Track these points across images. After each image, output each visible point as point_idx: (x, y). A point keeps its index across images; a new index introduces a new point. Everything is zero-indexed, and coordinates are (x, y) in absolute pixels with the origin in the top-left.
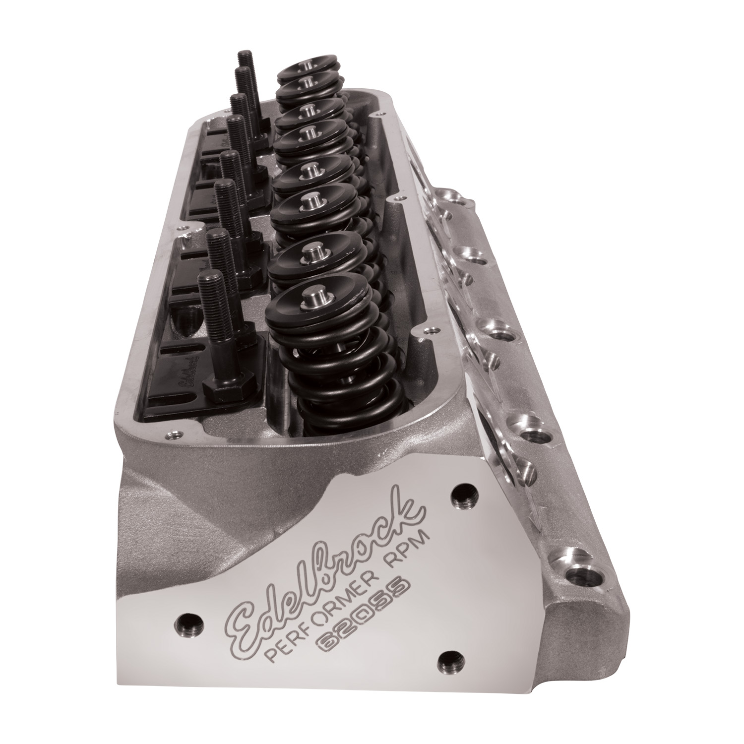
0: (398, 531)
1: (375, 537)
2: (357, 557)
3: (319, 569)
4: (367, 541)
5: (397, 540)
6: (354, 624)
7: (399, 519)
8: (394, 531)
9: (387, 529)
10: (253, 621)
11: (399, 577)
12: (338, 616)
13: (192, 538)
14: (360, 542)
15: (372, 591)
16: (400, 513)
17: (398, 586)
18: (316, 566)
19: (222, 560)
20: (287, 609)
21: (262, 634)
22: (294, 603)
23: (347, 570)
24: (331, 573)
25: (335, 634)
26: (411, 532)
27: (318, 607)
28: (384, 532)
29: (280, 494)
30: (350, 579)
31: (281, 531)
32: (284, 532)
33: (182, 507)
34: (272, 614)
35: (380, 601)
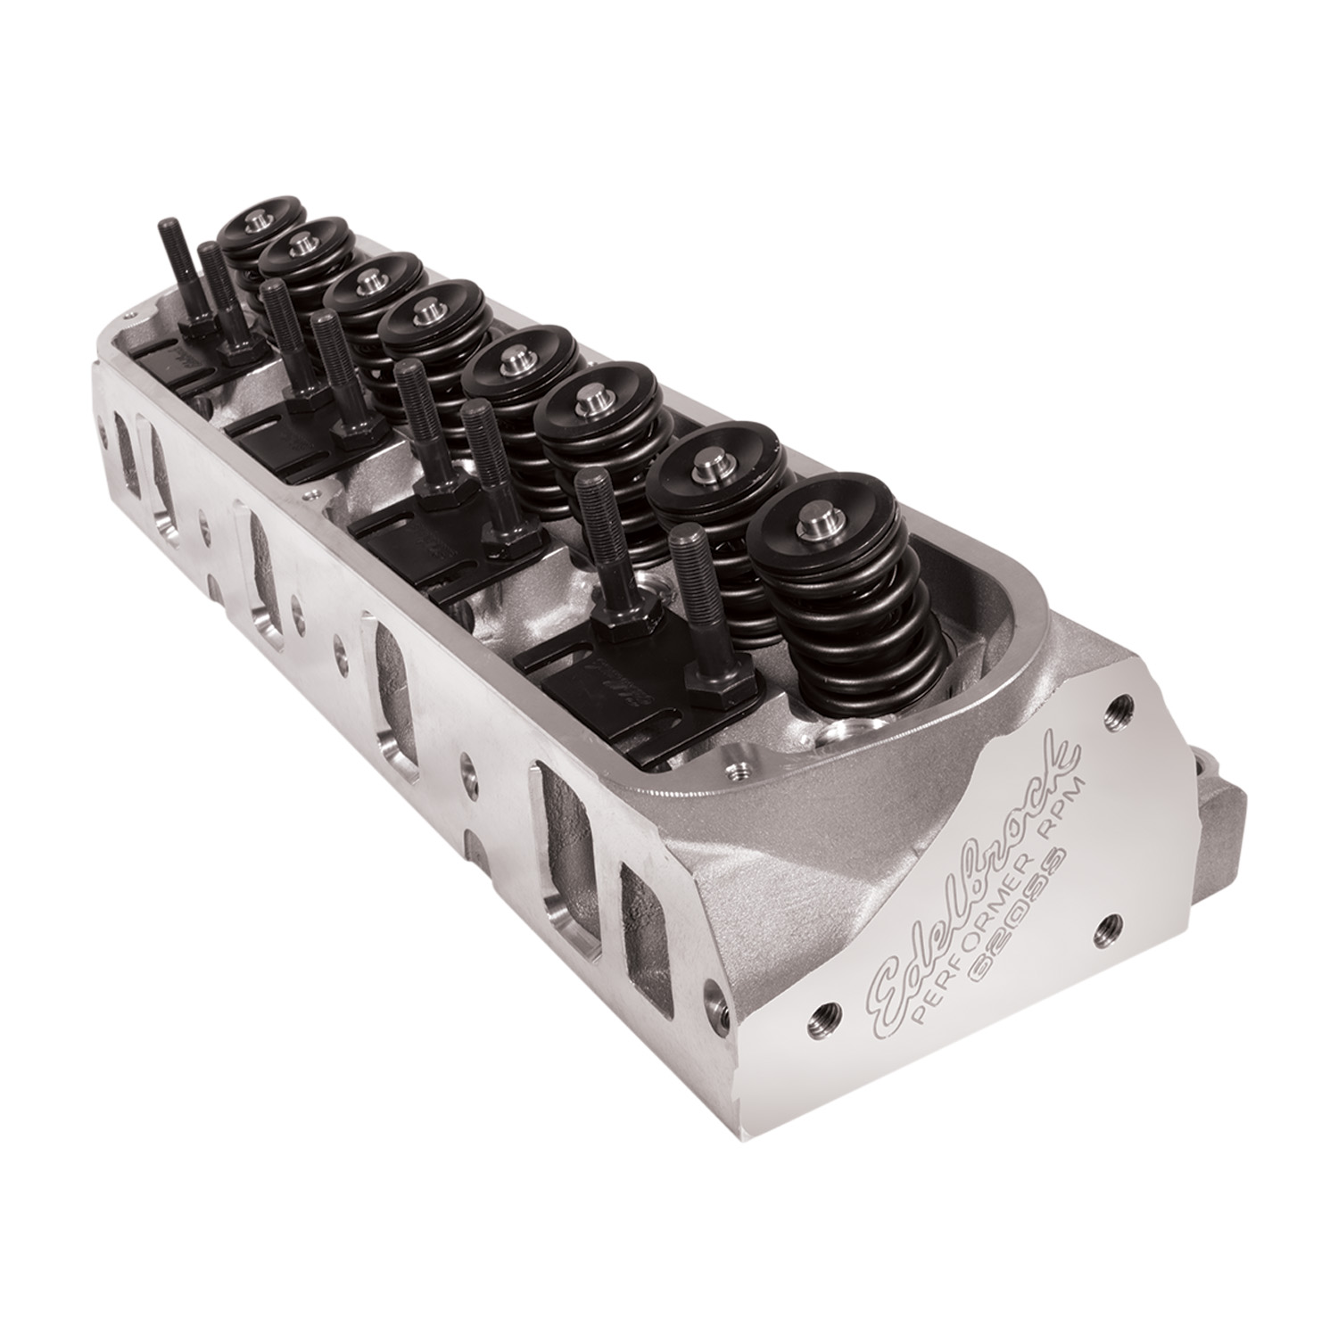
0: (1052, 790)
1: (1029, 808)
2: (1011, 841)
3: (969, 876)
4: (1019, 816)
5: (1052, 799)
6: (1009, 930)
7: (1053, 771)
8: (1048, 790)
9: (1040, 792)
10: (897, 982)
11: (1055, 848)
12: (991, 929)
13: (807, 902)
14: (1013, 820)
15: (1026, 879)
16: (1054, 764)
17: (1055, 858)
18: (966, 874)
19: (853, 915)
20: (935, 944)
21: (910, 991)
22: (943, 936)
23: (998, 864)
24: (981, 876)
25: (988, 954)
26: (1066, 784)
27: (970, 927)
28: (1037, 796)
29: (915, 796)
30: (1002, 874)
31: (923, 845)
32: (929, 844)
33: (782, 865)
34: (919, 961)
35: (1035, 886)
